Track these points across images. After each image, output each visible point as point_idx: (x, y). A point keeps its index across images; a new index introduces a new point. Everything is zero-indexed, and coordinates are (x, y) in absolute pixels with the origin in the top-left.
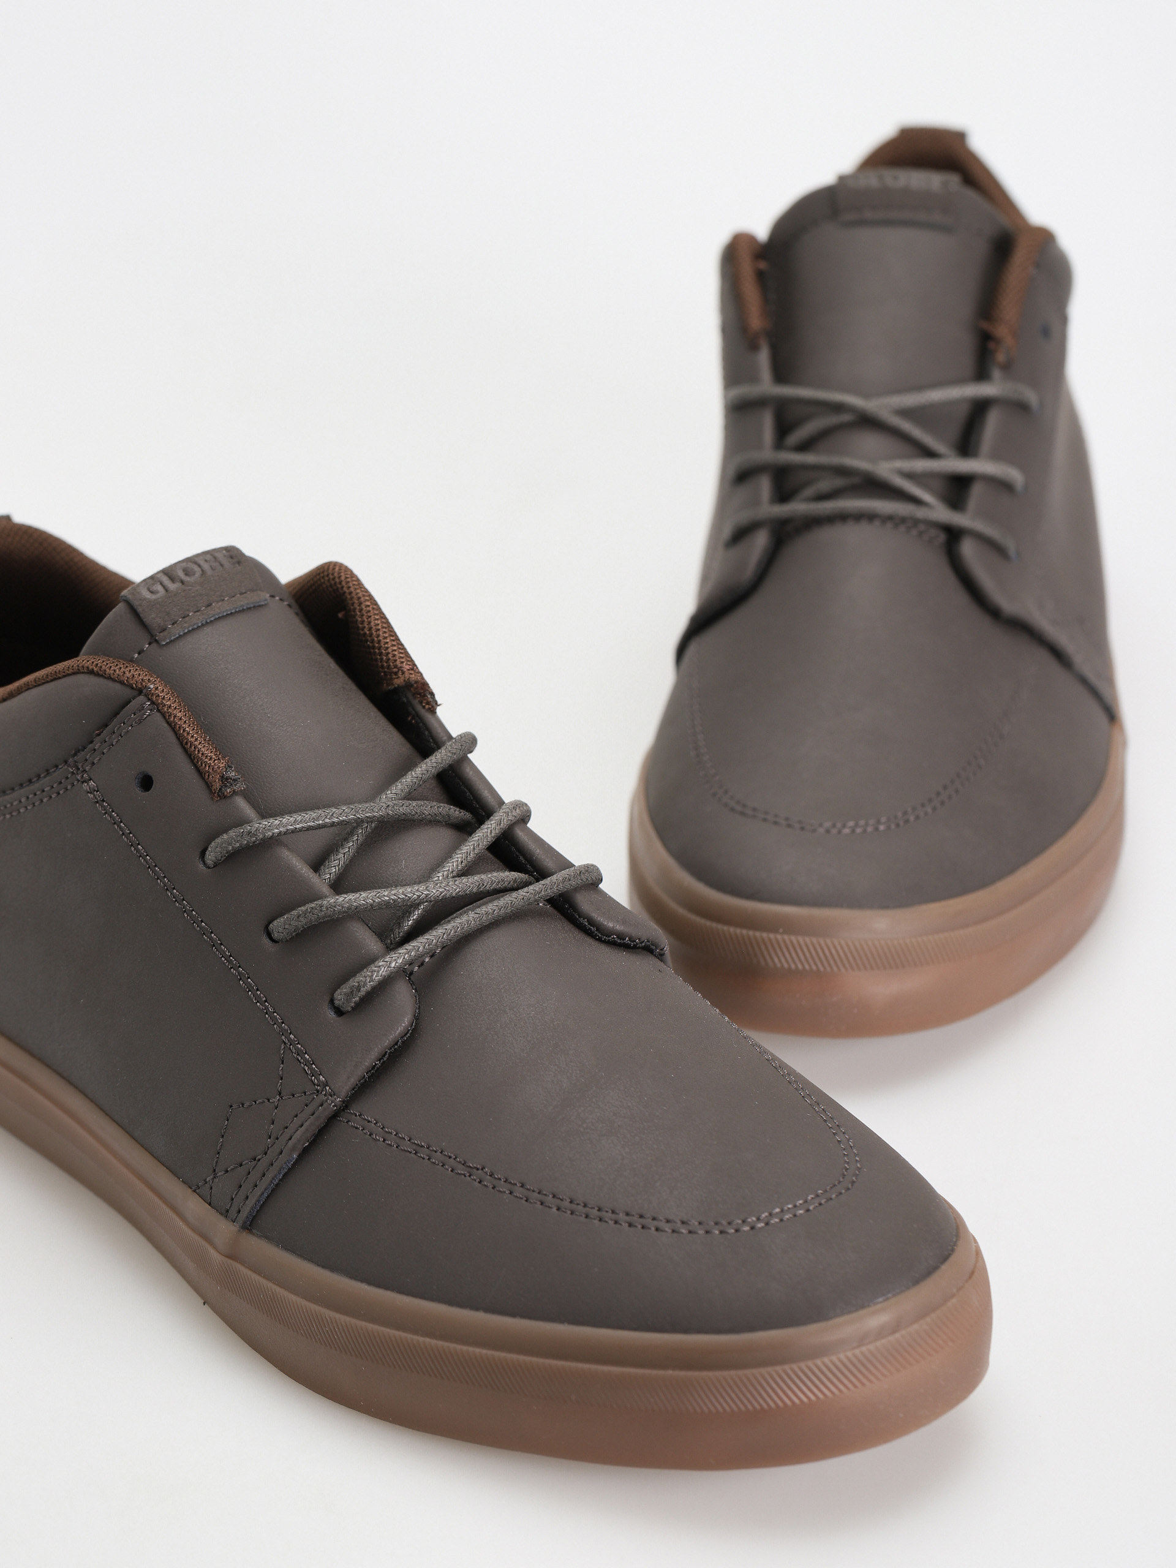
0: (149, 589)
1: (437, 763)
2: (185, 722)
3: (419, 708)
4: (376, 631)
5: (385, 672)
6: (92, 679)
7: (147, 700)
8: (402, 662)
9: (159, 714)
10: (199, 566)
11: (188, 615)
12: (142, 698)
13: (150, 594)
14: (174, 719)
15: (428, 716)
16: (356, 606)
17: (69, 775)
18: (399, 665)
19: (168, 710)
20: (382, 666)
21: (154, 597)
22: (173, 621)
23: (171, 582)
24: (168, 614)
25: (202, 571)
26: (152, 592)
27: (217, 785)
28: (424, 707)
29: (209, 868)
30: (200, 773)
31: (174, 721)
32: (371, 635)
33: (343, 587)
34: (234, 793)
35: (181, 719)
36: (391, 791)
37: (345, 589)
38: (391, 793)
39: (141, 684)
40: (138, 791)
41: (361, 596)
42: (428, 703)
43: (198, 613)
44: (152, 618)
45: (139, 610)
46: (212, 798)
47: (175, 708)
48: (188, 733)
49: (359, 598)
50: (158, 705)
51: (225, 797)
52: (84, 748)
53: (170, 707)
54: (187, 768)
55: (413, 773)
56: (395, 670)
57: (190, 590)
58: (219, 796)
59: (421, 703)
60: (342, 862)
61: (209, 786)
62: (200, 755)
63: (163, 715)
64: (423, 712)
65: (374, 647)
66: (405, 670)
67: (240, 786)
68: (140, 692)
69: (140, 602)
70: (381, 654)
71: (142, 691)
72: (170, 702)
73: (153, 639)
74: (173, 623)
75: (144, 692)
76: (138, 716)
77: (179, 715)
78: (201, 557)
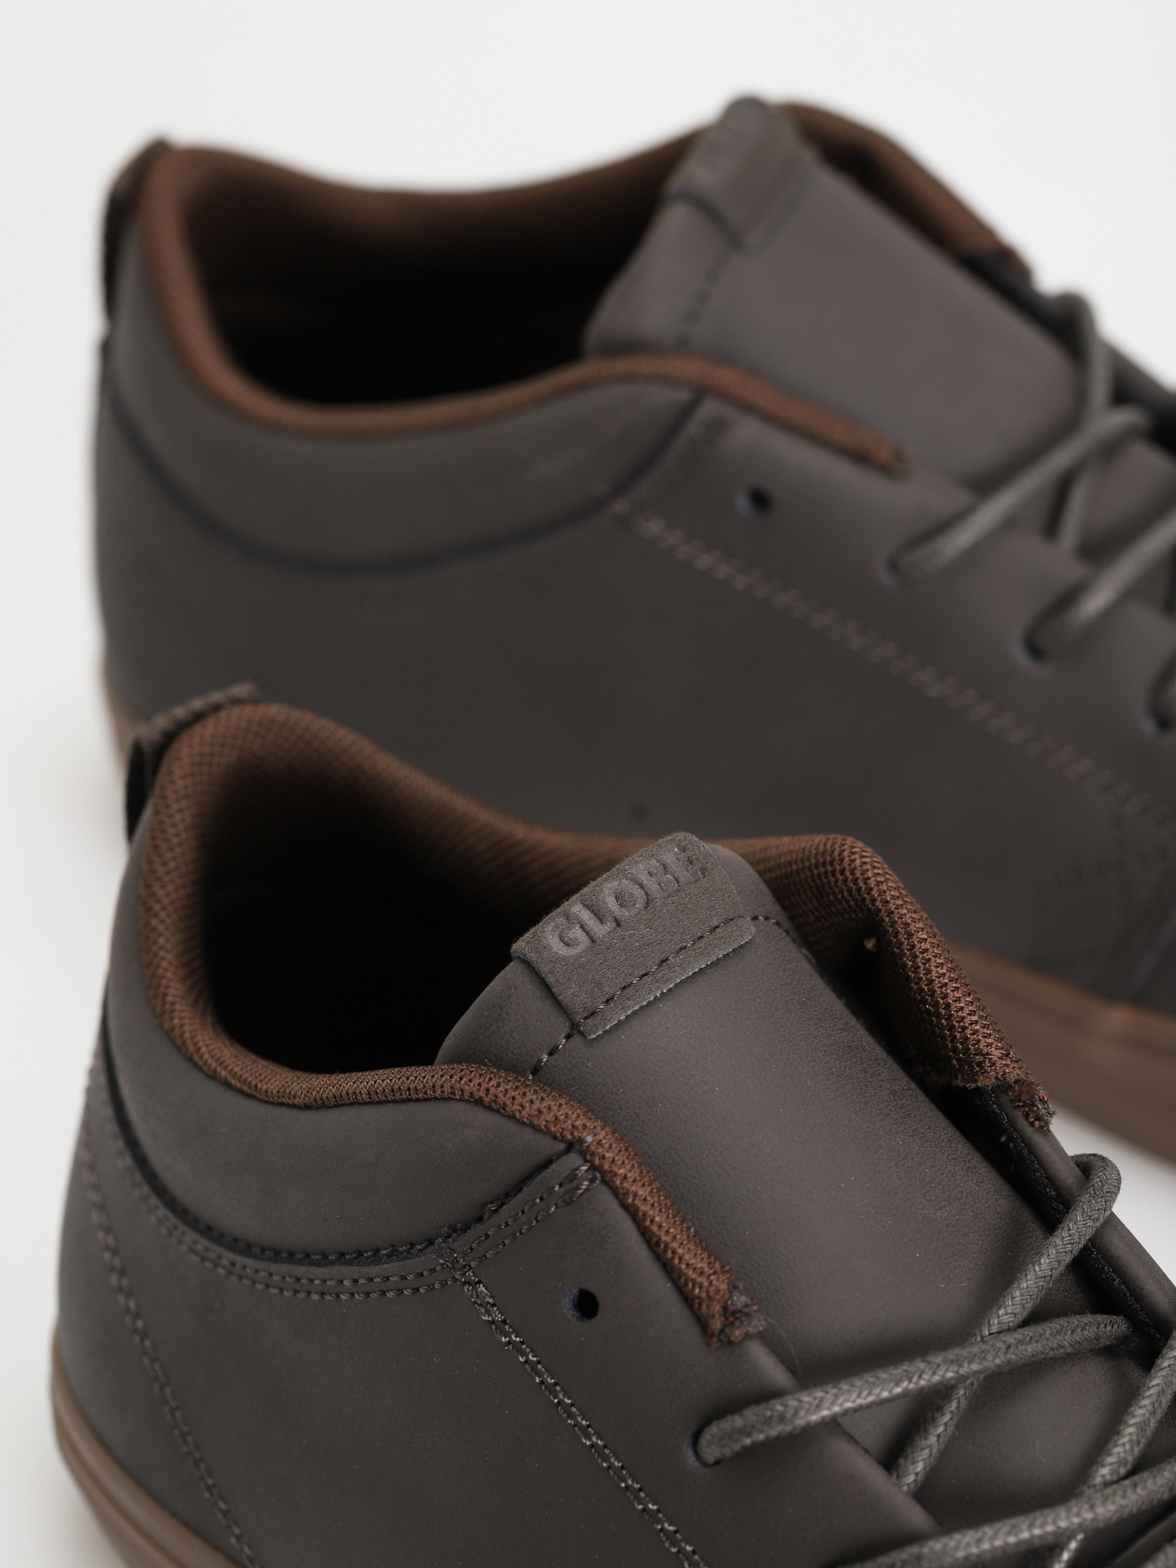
0: (561, 939)
1: (1072, 1244)
2: (653, 1205)
3: (1022, 1124)
4: (941, 987)
5: (959, 1060)
6: (479, 1114)
7: (581, 1162)
8: (989, 1045)
9: (604, 1189)
10: (641, 886)
11: (632, 983)
12: (573, 1159)
13: (565, 948)
14: (634, 1200)
15: (1038, 1140)
16: (902, 937)
17: (438, 1268)
18: (985, 1050)
19: (621, 1183)
20: (955, 1050)
21: (571, 952)
22: (607, 997)
23: (598, 923)
24: (599, 984)
25: (647, 894)
26: (567, 944)
27: (717, 1324)
28: (1032, 1124)
29: (705, 1465)
30: (687, 1299)
31: (634, 1205)
32: (933, 993)
33: (874, 900)
34: (747, 1336)
35: (645, 1200)
36: (1005, 1308)
37: (878, 904)
38: (1006, 1314)
39: (572, 1134)
40: (570, 1314)
41: (909, 921)
42: (1038, 1118)
43: (649, 979)
44: (573, 994)
45: (551, 980)
46: (708, 1344)
47: (634, 1181)
48: (660, 1227)
49: (907, 924)
50: (603, 1173)
51: (730, 1343)
52: (466, 1228)
53: (625, 1178)
54: (662, 1287)
55: (1037, 1268)
56: (978, 1058)
57: (631, 936)
58: (720, 1340)
59: (1027, 1116)
60: (934, 1451)
61: (702, 1323)
62: (683, 1267)
63: (615, 1191)
64: (1029, 1131)
65: (939, 1016)
66: (995, 1058)
67: (757, 1325)
68: (570, 1146)
69: (551, 965)
70: (952, 1028)
71: (573, 1145)
72: (625, 1170)
73: (575, 1030)
74: (607, 1001)
75: (577, 1147)
76: (567, 1187)
77: (641, 1192)
78: (641, 867)
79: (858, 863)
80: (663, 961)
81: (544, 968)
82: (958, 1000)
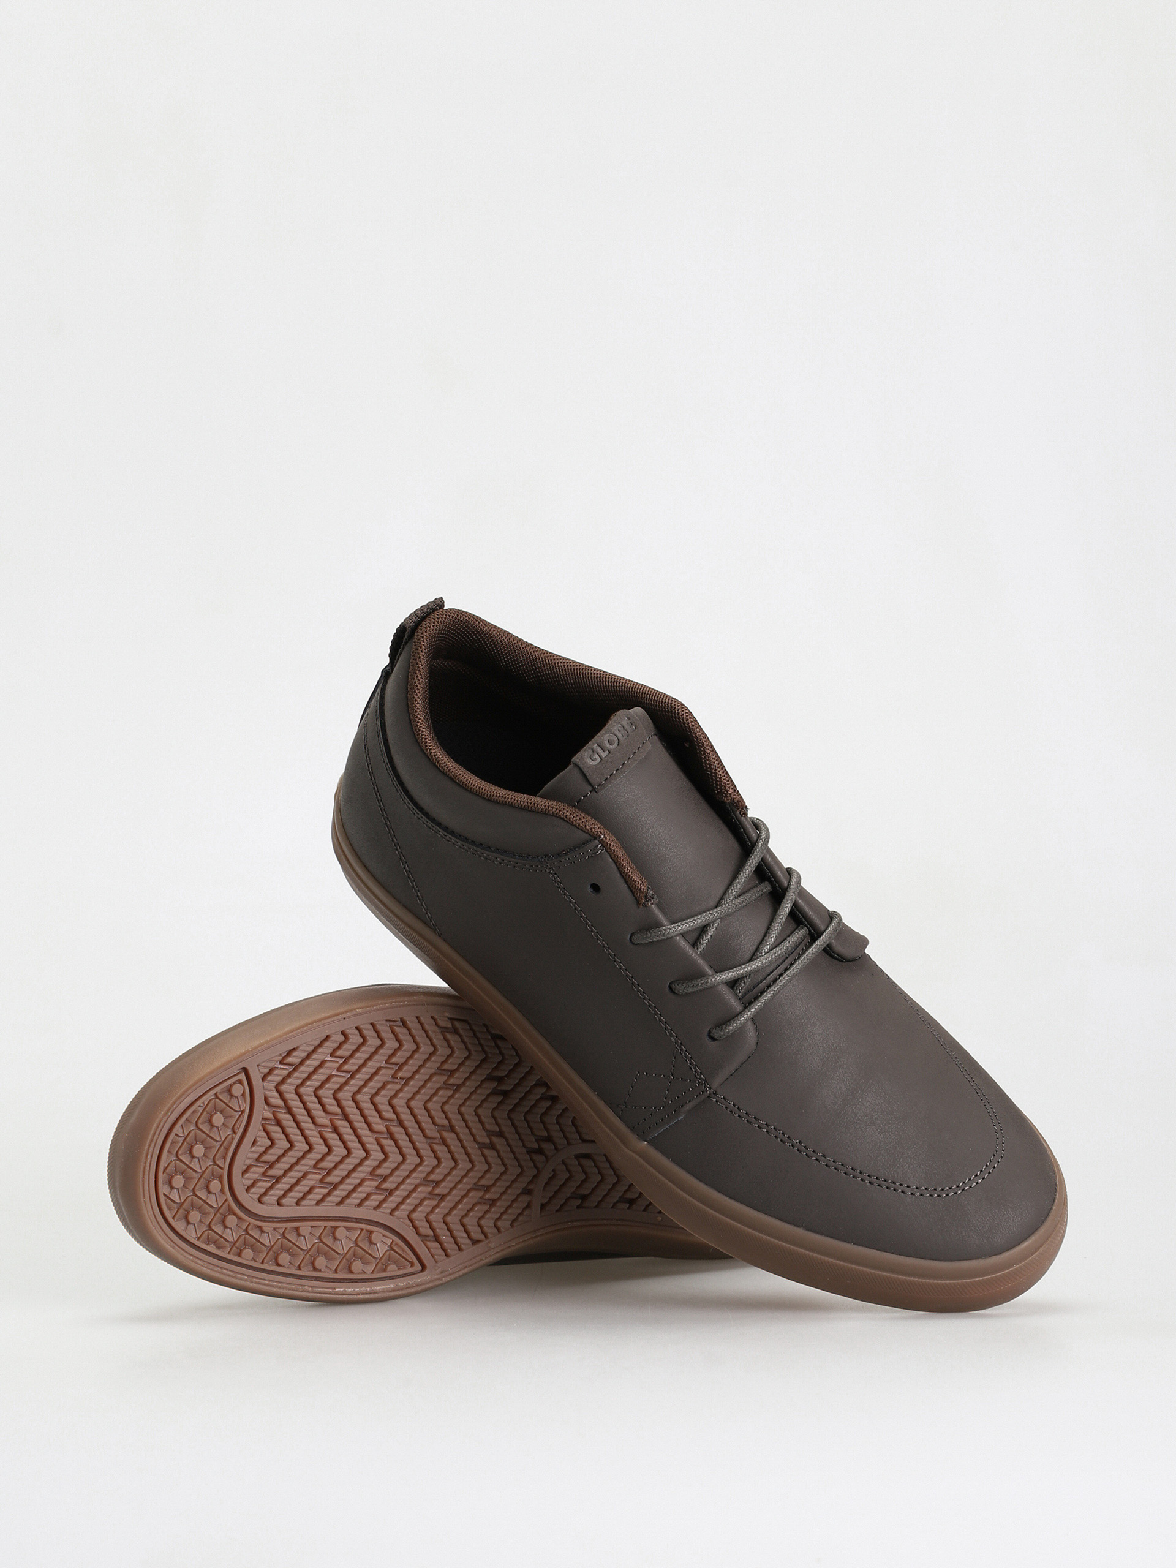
0: (589, 756)
1: (756, 861)
2: (624, 860)
7: (599, 844)
9: (606, 853)
10: (615, 734)
11: (613, 772)
12: (597, 842)
14: (617, 857)
18: (727, 789)
19: (613, 852)
21: (592, 761)
23: (602, 751)
24: (602, 774)
25: (617, 738)
27: (642, 900)
29: (634, 945)
30: (632, 891)
31: (617, 859)
34: (652, 904)
35: (622, 858)
36: (734, 890)
38: (734, 892)
39: (596, 834)
40: (590, 891)
44: (594, 779)
45: (587, 774)
46: (638, 906)
47: (618, 851)
48: (625, 866)
50: (606, 848)
51: (646, 906)
53: (615, 850)
54: (624, 886)
55: (744, 871)
56: (725, 792)
57: (613, 756)
58: (642, 905)
61: (637, 899)
62: (632, 880)
63: (610, 854)
66: (731, 793)
67: (656, 900)
68: (595, 838)
69: (584, 766)
71: (595, 837)
72: (615, 847)
73: (594, 790)
74: (605, 780)
75: (598, 839)
76: (593, 852)
77: (620, 854)
78: (616, 728)
79: (684, 716)
80: (623, 764)
81: (585, 770)
82: (719, 771)
